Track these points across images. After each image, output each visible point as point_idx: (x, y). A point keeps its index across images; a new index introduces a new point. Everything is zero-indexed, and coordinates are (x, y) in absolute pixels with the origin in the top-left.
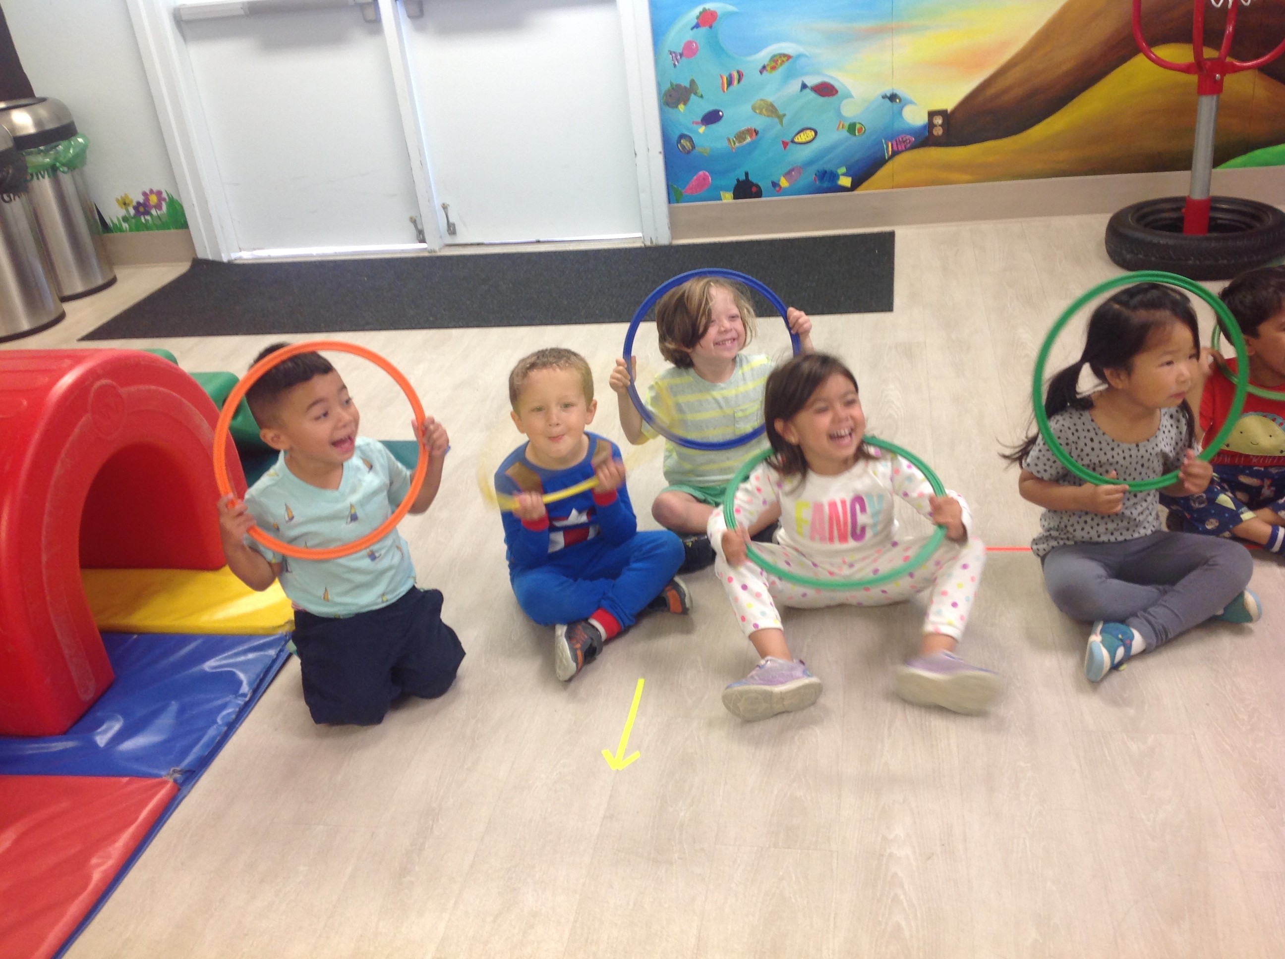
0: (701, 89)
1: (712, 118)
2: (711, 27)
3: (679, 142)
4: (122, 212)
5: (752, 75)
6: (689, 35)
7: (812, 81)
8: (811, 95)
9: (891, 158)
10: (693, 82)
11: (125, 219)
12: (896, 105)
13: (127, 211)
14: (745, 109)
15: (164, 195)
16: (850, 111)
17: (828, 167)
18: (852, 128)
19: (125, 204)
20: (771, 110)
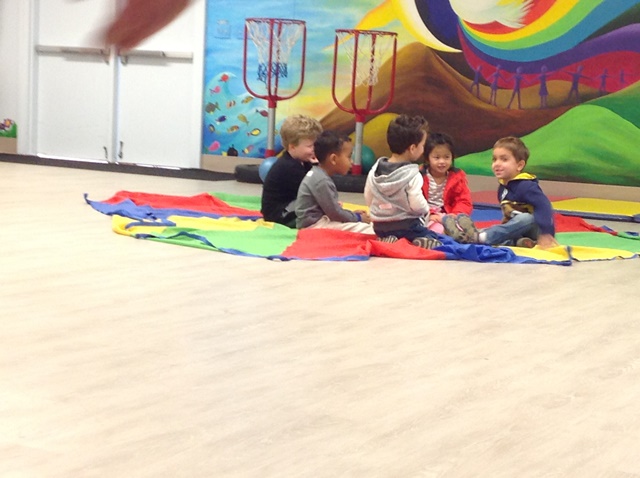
0: (220, 106)
1: (222, 119)
2: (226, 81)
3: (209, 127)
5: (238, 102)
6: (217, 84)
10: (217, 103)
14: (235, 117)
15: (11, 121)
20: (244, 119)
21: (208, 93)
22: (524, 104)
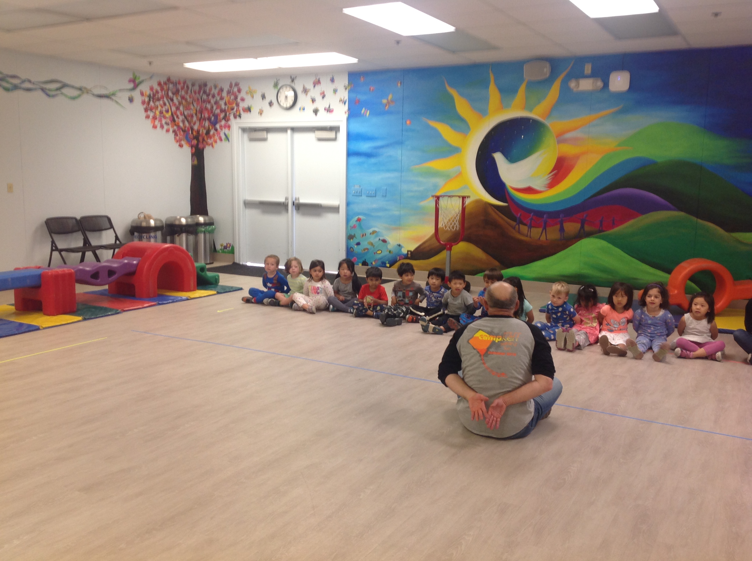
0: (356, 236)
1: (358, 244)
2: (360, 221)
3: (350, 249)
4: (220, 247)
5: (368, 234)
6: (355, 223)
7: (381, 238)
8: (381, 242)
9: (399, 260)
10: (355, 235)
11: (221, 250)
12: (400, 247)
13: (222, 247)
14: (366, 243)
15: (231, 245)
16: (390, 247)
17: (384, 261)
18: (390, 252)
19: (222, 246)
20: (372, 244)
21: (349, 228)
22: (549, 237)
